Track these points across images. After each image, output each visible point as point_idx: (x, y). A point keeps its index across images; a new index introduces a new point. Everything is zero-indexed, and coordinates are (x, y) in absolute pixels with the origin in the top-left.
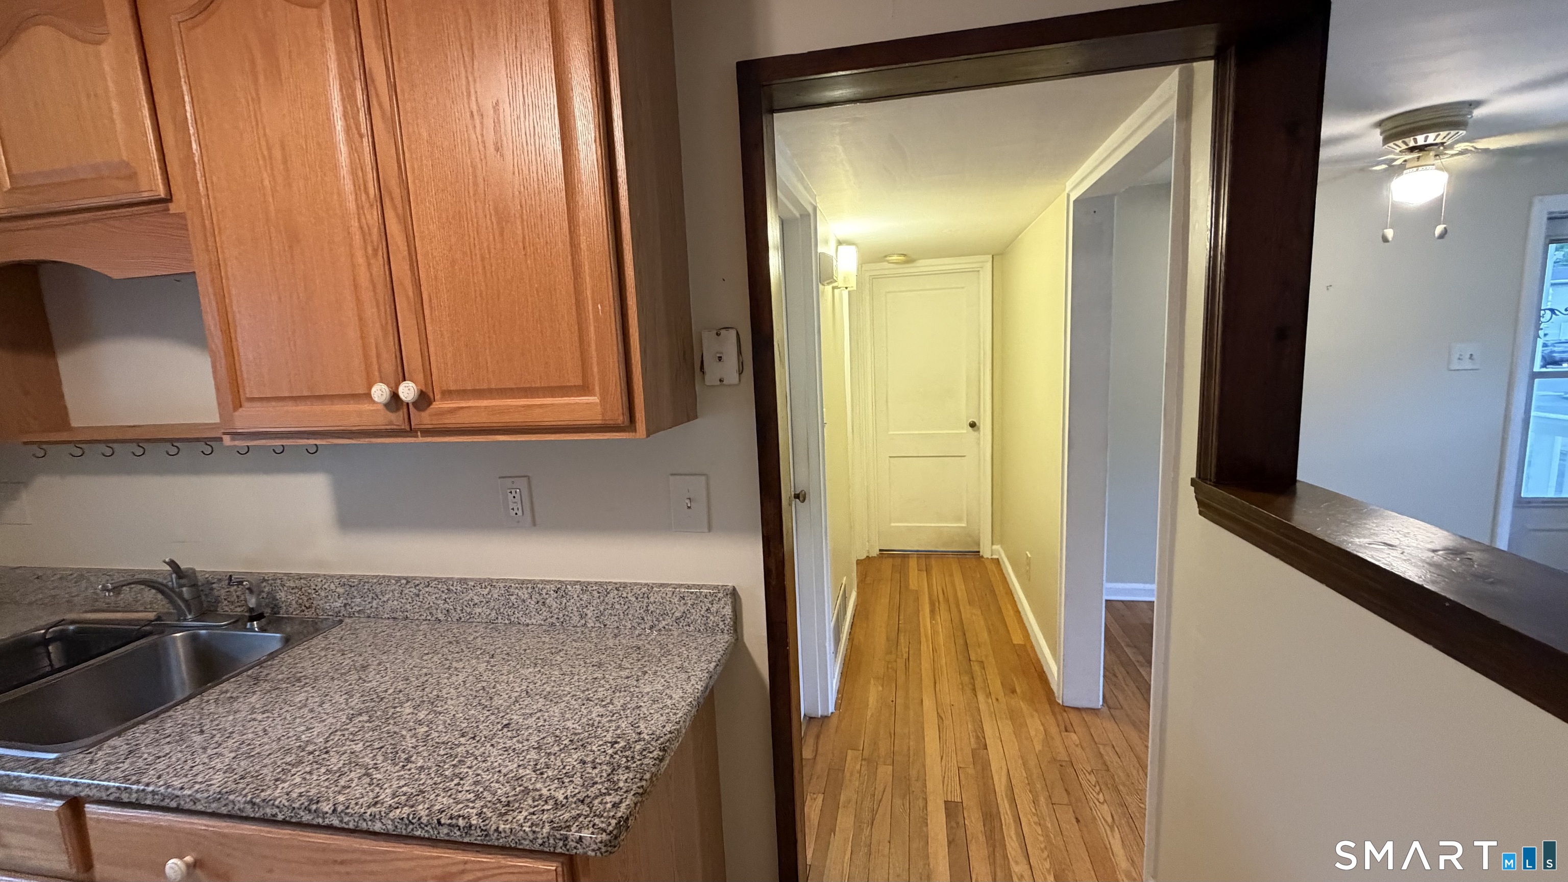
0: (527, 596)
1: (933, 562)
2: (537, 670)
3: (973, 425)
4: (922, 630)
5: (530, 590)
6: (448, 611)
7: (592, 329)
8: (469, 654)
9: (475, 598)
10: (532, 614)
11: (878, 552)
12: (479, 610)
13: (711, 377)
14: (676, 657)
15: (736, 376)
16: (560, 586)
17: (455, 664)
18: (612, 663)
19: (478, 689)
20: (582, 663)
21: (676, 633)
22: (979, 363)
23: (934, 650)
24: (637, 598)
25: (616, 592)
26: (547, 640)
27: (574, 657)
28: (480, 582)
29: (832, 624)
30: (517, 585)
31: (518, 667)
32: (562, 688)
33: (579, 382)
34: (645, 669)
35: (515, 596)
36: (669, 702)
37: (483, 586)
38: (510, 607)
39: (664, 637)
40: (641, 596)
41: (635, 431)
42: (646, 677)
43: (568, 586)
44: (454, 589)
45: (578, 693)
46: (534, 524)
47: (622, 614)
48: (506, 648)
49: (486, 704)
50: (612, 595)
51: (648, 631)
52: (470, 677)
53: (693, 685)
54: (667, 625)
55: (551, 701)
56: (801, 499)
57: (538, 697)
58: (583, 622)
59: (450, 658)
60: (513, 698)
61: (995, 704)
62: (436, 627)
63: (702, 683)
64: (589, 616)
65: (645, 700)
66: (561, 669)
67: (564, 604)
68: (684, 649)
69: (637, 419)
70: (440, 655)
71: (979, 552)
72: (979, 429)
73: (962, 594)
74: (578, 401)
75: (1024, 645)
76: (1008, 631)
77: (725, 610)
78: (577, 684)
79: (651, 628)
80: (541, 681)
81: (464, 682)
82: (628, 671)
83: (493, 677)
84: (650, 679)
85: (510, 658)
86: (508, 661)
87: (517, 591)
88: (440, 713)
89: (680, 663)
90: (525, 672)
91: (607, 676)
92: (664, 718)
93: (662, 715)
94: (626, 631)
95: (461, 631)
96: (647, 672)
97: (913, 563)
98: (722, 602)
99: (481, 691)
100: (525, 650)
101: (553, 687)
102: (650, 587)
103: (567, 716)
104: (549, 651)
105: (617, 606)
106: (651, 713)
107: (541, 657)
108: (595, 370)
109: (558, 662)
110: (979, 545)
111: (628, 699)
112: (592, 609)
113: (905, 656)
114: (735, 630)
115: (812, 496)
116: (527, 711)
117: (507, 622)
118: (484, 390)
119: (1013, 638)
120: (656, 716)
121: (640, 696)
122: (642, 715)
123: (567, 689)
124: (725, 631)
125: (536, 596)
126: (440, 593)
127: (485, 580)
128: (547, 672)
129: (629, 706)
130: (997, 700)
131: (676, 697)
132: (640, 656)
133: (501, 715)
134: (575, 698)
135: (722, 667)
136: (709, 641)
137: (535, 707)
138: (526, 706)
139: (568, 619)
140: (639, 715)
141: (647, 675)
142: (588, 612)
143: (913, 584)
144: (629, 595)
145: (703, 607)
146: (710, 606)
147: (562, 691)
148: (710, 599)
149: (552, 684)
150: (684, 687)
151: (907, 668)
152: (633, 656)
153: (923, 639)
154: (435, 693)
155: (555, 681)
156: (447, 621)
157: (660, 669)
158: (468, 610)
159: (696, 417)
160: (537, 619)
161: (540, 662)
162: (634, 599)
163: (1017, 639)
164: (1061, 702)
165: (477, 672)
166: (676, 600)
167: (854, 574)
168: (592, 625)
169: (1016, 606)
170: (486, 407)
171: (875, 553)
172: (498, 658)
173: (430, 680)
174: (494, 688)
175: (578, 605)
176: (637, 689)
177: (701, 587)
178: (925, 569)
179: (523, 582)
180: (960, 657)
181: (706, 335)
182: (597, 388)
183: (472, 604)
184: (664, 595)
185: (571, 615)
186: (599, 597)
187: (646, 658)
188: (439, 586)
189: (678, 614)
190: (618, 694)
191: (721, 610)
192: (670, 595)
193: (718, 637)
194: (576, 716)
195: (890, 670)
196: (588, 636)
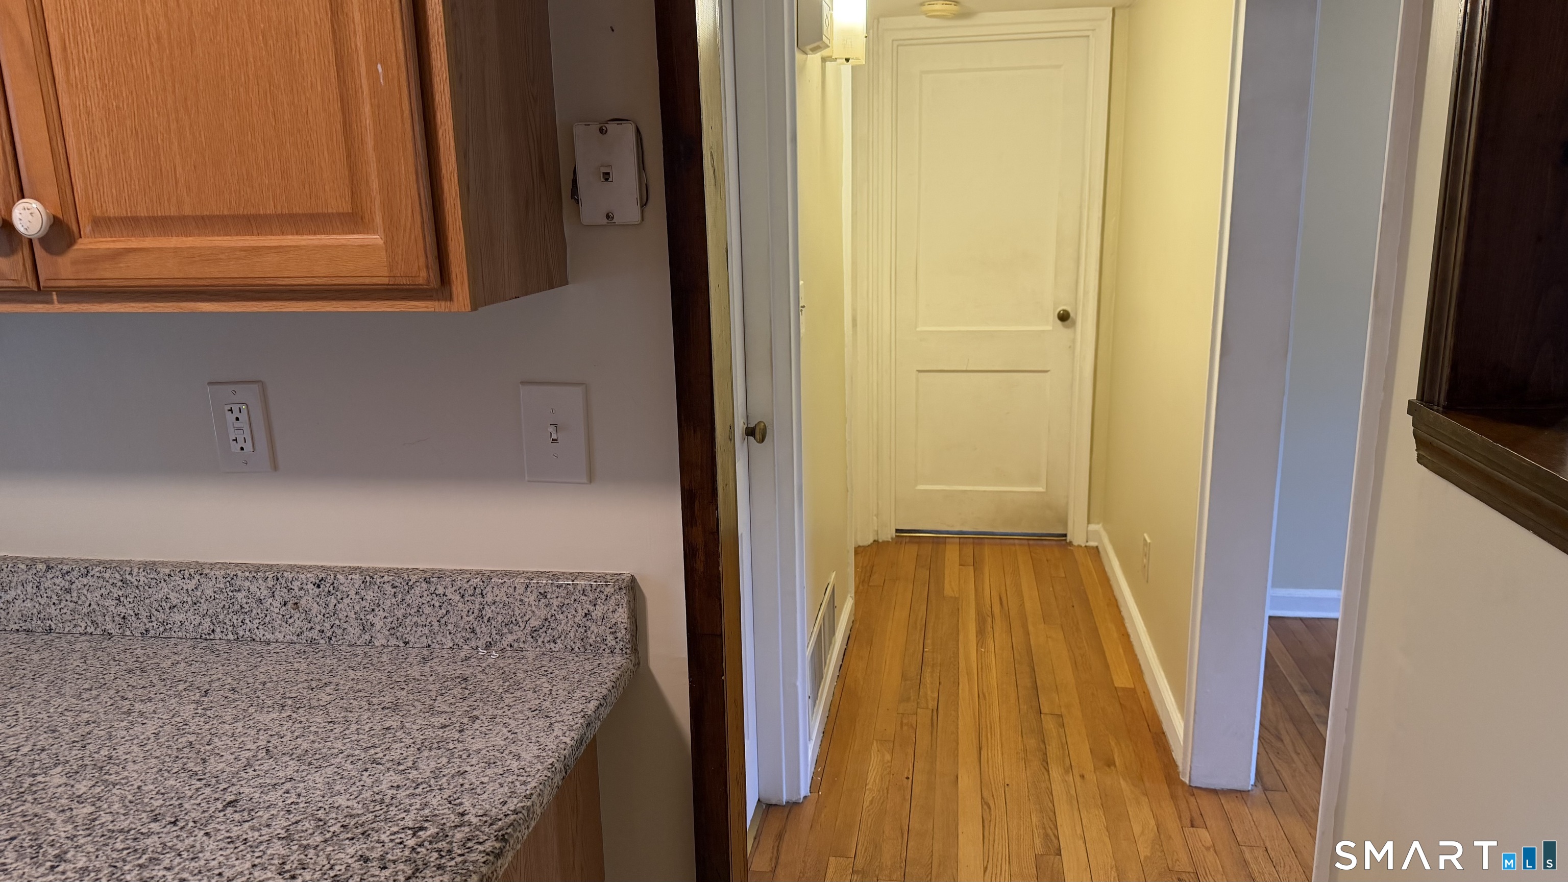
0: (265, 592)
1: (987, 551)
2: (285, 715)
3: (1064, 317)
4: (962, 664)
5: (270, 583)
6: (124, 618)
7: (367, 109)
8: (163, 690)
9: (172, 596)
10: (276, 624)
11: (894, 534)
12: (182, 617)
13: (590, 210)
14: (530, 693)
15: (637, 209)
16: (324, 575)
17: (138, 706)
18: (416, 703)
19: (180, 746)
20: (364, 703)
21: (530, 656)
22: (1081, 207)
23: (981, 696)
24: (463, 596)
25: (424, 585)
26: (303, 666)
27: (351, 695)
28: (181, 569)
29: (809, 652)
30: (247, 574)
31: (252, 710)
32: (329, 744)
33: (346, 207)
34: (475, 713)
35: (244, 593)
36: (515, 765)
37: (187, 576)
38: (236, 612)
39: (511, 661)
40: (471, 592)
41: (450, 298)
42: (477, 725)
43: (339, 576)
44: (133, 580)
45: (357, 752)
46: (275, 467)
47: (436, 624)
48: (230, 680)
49: (197, 769)
50: (417, 591)
51: (482, 652)
52: (167, 728)
53: (557, 737)
54: (517, 641)
55: (310, 764)
56: (757, 437)
57: (286, 758)
58: (367, 637)
59: (130, 695)
60: (244, 760)
61: (1078, 784)
62: (104, 645)
63: (573, 734)
64: (378, 627)
65: (474, 762)
66: (328, 713)
67: (331, 606)
68: (544, 679)
69: (453, 276)
70: (112, 692)
71: (1065, 535)
72: (1074, 323)
73: (1032, 604)
74: (344, 242)
75: (1133, 690)
76: (1107, 666)
77: (617, 615)
78: (355, 737)
79: (488, 646)
80: (293, 732)
81: (156, 734)
82: (444, 716)
83: (207, 727)
84: (484, 729)
85: (237, 696)
86: (235, 700)
87: (247, 584)
88: (114, 785)
89: (538, 702)
90: (264, 718)
91: (407, 725)
92: (506, 789)
93: (501, 785)
94: (444, 653)
95: (149, 651)
96: (478, 718)
97: (952, 554)
98: (612, 601)
99: (187, 750)
100: (264, 683)
101: (313, 742)
102: (486, 577)
103: (337, 788)
104: (305, 685)
105: (427, 610)
106: (482, 783)
107: (294, 695)
108: (375, 185)
109: (322, 703)
110: (1065, 524)
111: (444, 760)
112: (383, 614)
113: (932, 704)
114: (635, 650)
115: (776, 434)
116: (268, 781)
117: (231, 637)
118: (171, 218)
119: (1115, 677)
120: (490, 787)
121: (464, 756)
122: (467, 786)
123: (339, 745)
124: (617, 651)
125: (281, 593)
126: (109, 586)
127: (189, 565)
128: (303, 719)
129: (446, 771)
130: (1082, 777)
131: (527, 756)
132: (467, 692)
133: (222, 787)
134: (351, 759)
135: (608, 711)
136: (588, 667)
137: (281, 774)
138: (266, 772)
139: (339, 632)
140: (462, 785)
141: (478, 721)
142: (376, 620)
143: (950, 587)
144: (448, 592)
145: (580, 610)
146: (591, 608)
147: (329, 749)
148: (592, 596)
149: (312, 737)
150: (542, 740)
151: (933, 725)
152: (455, 691)
153: (963, 680)
154: (104, 752)
155: (316, 732)
156: (123, 635)
157: (500, 712)
158: (161, 616)
159: (564, 282)
160: (284, 633)
161: (290, 702)
162: (458, 598)
163: (1122, 680)
164: (1187, 782)
165: (179, 719)
166: (532, 598)
167: (851, 570)
168: (384, 642)
169: (1123, 625)
170: (176, 250)
171: (888, 534)
172: (214, 696)
173: (95, 732)
174: (209, 745)
175: (357, 608)
176: (459, 746)
177: (575, 576)
178: (971, 560)
179: (257, 568)
180: (1024, 707)
181: (579, 130)
182: (378, 219)
183: (167, 606)
184: (512, 590)
185: (345, 626)
186: (395, 595)
187: (478, 695)
188: (107, 575)
189: (535, 623)
190: (426, 753)
191: (610, 615)
192: (520, 590)
193: (604, 662)
194: (354, 788)
195: (905, 728)
196: (375, 661)
